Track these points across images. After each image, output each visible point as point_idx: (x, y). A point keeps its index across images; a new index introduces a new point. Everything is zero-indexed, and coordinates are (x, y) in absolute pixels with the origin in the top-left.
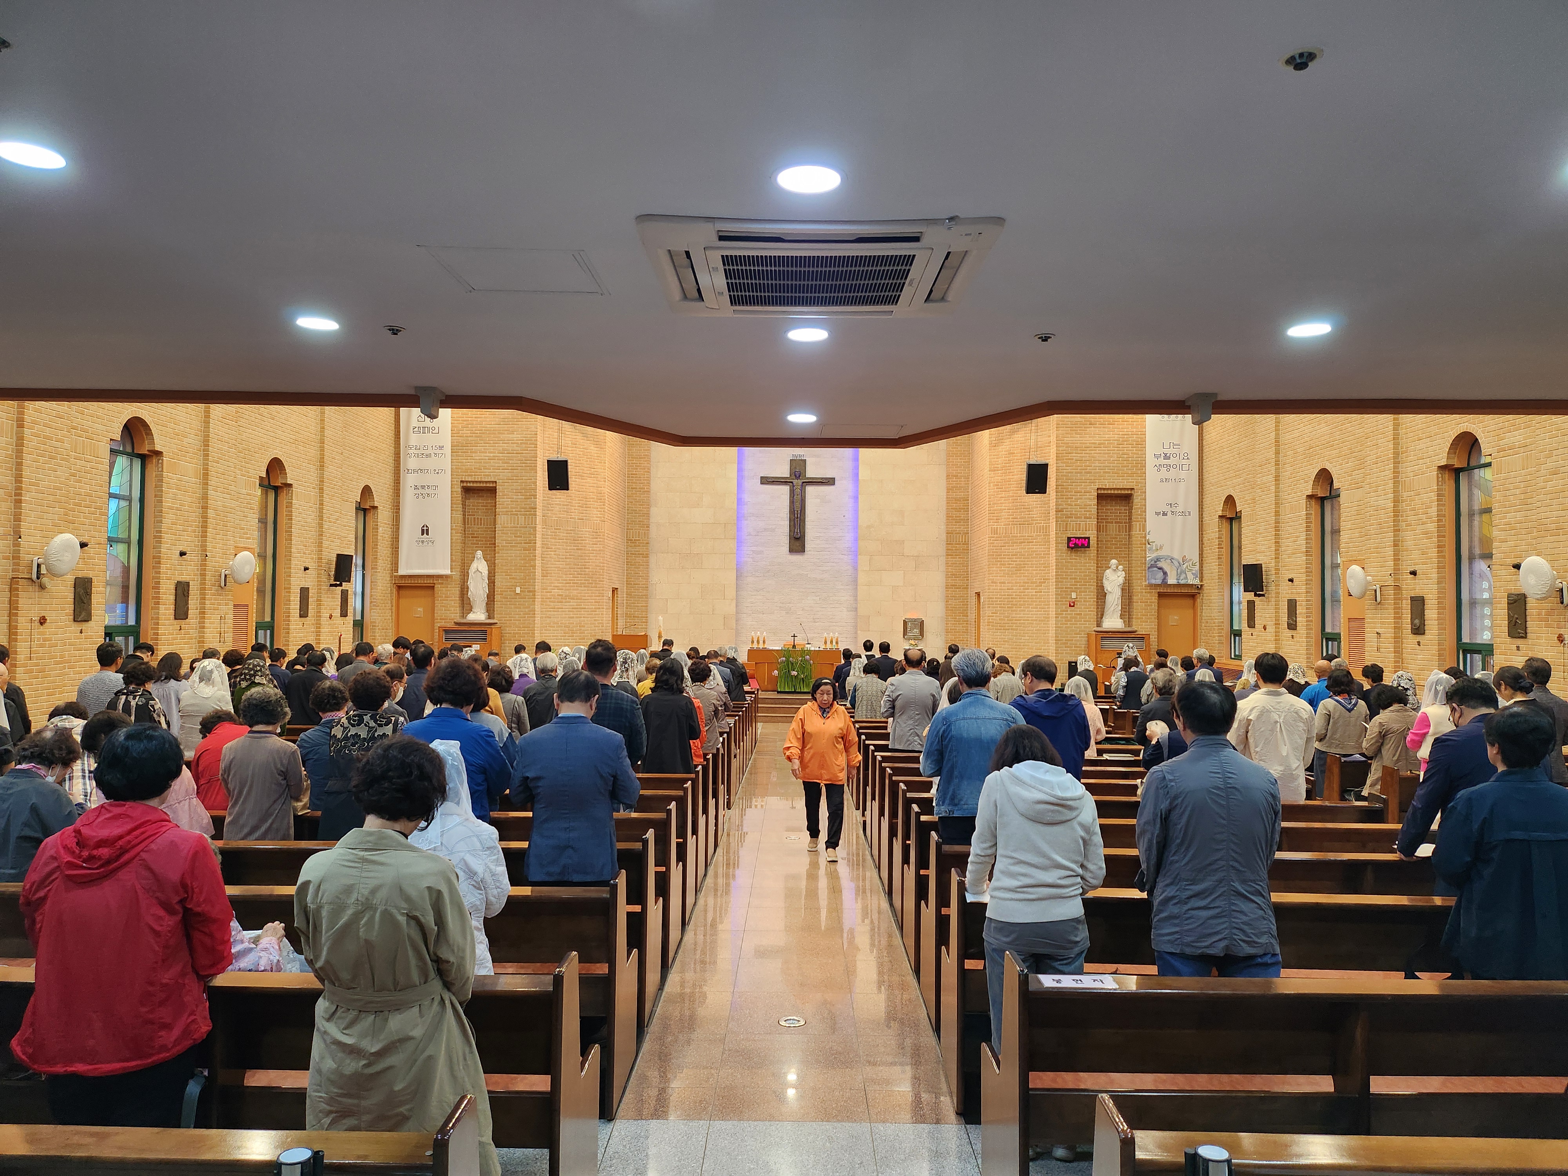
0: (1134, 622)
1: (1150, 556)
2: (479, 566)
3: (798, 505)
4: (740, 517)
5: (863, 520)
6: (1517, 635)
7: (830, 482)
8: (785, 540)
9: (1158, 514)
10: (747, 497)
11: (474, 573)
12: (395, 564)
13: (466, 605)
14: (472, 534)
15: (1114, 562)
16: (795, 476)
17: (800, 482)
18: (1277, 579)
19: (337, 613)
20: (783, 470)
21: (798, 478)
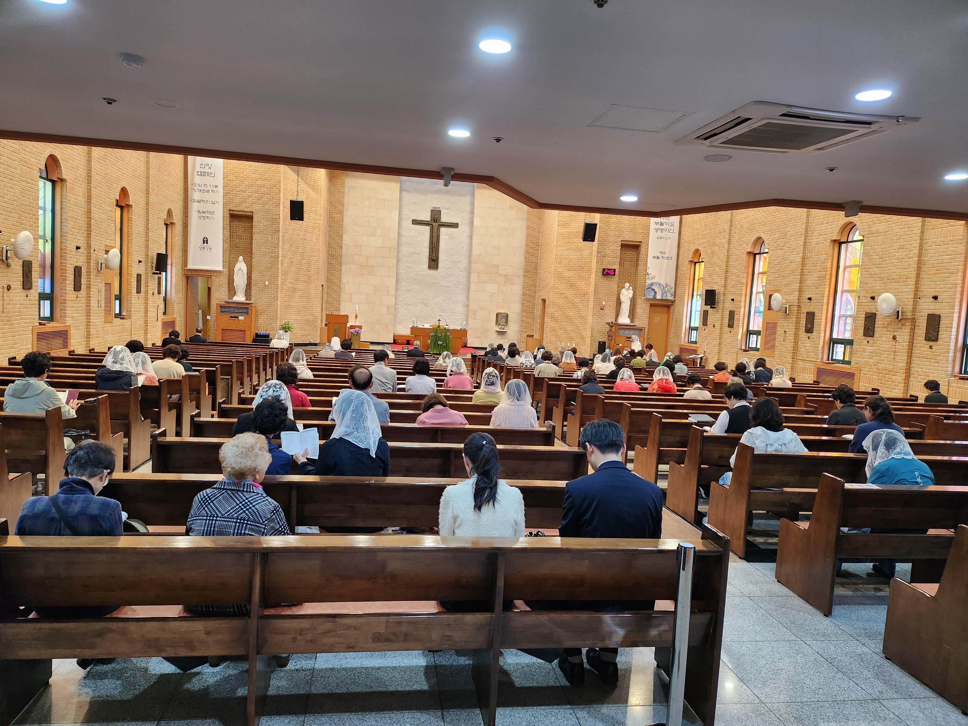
0: (636, 320)
1: (648, 282)
2: (241, 266)
3: (435, 239)
4: (399, 245)
5: (476, 250)
6: (869, 335)
7: (455, 225)
8: (426, 260)
9: (654, 257)
10: (403, 232)
11: (238, 270)
12: (185, 262)
13: (232, 291)
14: (235, 245)
15: (627, 285)
16: (434, 220)
17: (437, 224)
18: (724, 299)
19: (156, 291)
20: (426, 216)
21: (436, 222)
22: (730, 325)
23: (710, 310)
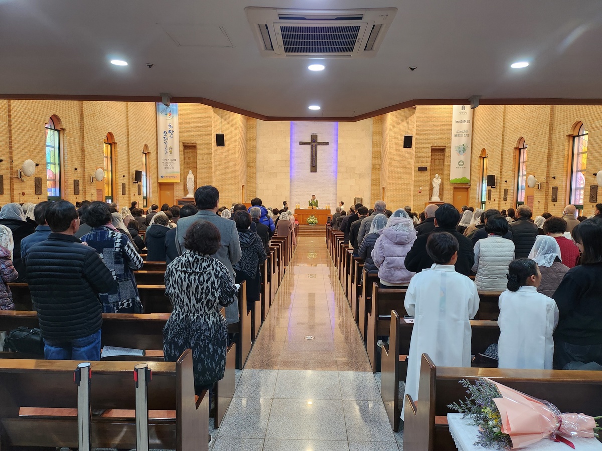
0: (444, 198)
2: (191, 176)
3: (314, 153)
4: (291, 158)
5: (339, 159)
6: (593, 201)
7: (327, 144)
8: (309, 167)
10: (294, 150)
11: (189, 179)
14: (187, 164)
15: (437, 175)
17: (315, 144)
18: (501, 181)
19: (137, 194)
20: (309, 140)
21: (314, 142)
22: (505, 199)
23: (492, 189)
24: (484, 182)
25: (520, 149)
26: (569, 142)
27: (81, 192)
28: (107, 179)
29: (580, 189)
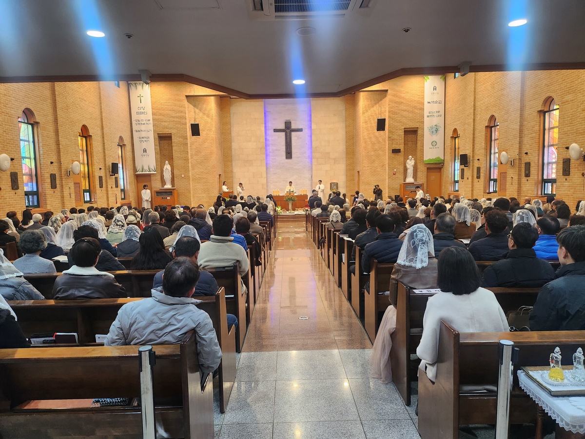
0: (418, 179)
2: (167, 167)
3: (288, 140)
4: (266, 145)
5: (314, 145)
6: (566, 175)
7: (300, 130)
8: (284, 154)
10: (269, 137)
11: (166, 169)
14: (163, 155)
15: (410, 156)
17: (289, 131)
18: (473, 160)
19: (114, 186)
20: (282, 126)
21: (288, 129)
22: (478, 177)
23: (465, 168)
24: (456, 161)
25: (492, 127)
26: (540, 117)
27: (58, 186)
28: (83, 172)
29: (552, 163)
